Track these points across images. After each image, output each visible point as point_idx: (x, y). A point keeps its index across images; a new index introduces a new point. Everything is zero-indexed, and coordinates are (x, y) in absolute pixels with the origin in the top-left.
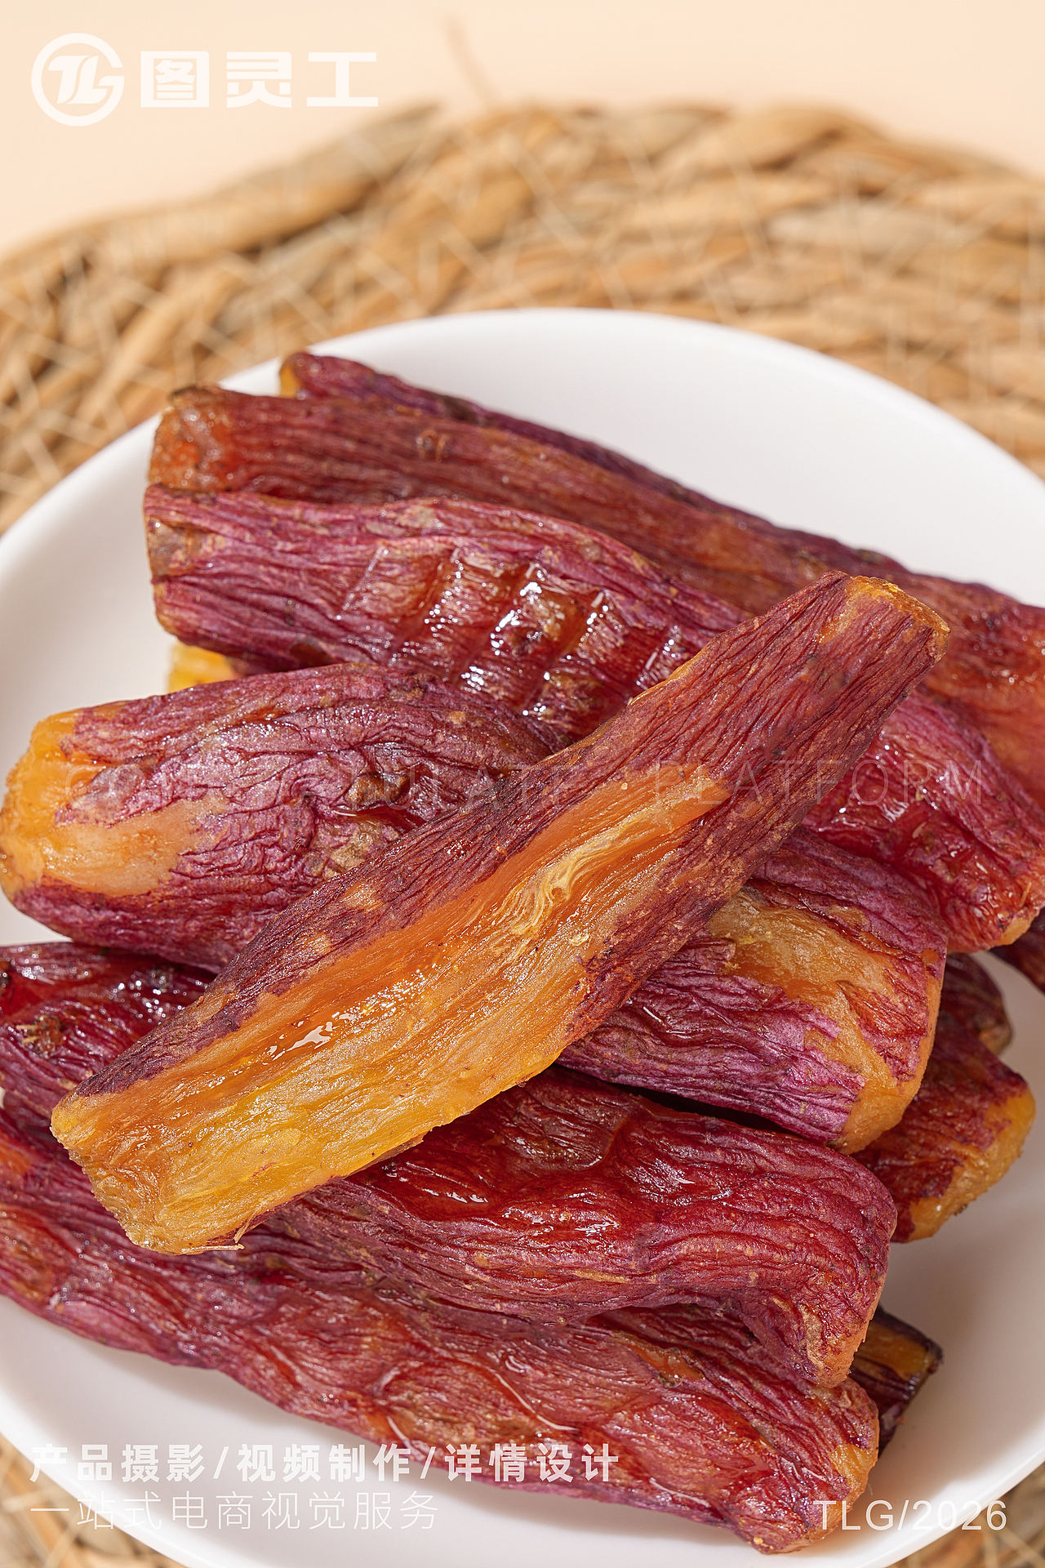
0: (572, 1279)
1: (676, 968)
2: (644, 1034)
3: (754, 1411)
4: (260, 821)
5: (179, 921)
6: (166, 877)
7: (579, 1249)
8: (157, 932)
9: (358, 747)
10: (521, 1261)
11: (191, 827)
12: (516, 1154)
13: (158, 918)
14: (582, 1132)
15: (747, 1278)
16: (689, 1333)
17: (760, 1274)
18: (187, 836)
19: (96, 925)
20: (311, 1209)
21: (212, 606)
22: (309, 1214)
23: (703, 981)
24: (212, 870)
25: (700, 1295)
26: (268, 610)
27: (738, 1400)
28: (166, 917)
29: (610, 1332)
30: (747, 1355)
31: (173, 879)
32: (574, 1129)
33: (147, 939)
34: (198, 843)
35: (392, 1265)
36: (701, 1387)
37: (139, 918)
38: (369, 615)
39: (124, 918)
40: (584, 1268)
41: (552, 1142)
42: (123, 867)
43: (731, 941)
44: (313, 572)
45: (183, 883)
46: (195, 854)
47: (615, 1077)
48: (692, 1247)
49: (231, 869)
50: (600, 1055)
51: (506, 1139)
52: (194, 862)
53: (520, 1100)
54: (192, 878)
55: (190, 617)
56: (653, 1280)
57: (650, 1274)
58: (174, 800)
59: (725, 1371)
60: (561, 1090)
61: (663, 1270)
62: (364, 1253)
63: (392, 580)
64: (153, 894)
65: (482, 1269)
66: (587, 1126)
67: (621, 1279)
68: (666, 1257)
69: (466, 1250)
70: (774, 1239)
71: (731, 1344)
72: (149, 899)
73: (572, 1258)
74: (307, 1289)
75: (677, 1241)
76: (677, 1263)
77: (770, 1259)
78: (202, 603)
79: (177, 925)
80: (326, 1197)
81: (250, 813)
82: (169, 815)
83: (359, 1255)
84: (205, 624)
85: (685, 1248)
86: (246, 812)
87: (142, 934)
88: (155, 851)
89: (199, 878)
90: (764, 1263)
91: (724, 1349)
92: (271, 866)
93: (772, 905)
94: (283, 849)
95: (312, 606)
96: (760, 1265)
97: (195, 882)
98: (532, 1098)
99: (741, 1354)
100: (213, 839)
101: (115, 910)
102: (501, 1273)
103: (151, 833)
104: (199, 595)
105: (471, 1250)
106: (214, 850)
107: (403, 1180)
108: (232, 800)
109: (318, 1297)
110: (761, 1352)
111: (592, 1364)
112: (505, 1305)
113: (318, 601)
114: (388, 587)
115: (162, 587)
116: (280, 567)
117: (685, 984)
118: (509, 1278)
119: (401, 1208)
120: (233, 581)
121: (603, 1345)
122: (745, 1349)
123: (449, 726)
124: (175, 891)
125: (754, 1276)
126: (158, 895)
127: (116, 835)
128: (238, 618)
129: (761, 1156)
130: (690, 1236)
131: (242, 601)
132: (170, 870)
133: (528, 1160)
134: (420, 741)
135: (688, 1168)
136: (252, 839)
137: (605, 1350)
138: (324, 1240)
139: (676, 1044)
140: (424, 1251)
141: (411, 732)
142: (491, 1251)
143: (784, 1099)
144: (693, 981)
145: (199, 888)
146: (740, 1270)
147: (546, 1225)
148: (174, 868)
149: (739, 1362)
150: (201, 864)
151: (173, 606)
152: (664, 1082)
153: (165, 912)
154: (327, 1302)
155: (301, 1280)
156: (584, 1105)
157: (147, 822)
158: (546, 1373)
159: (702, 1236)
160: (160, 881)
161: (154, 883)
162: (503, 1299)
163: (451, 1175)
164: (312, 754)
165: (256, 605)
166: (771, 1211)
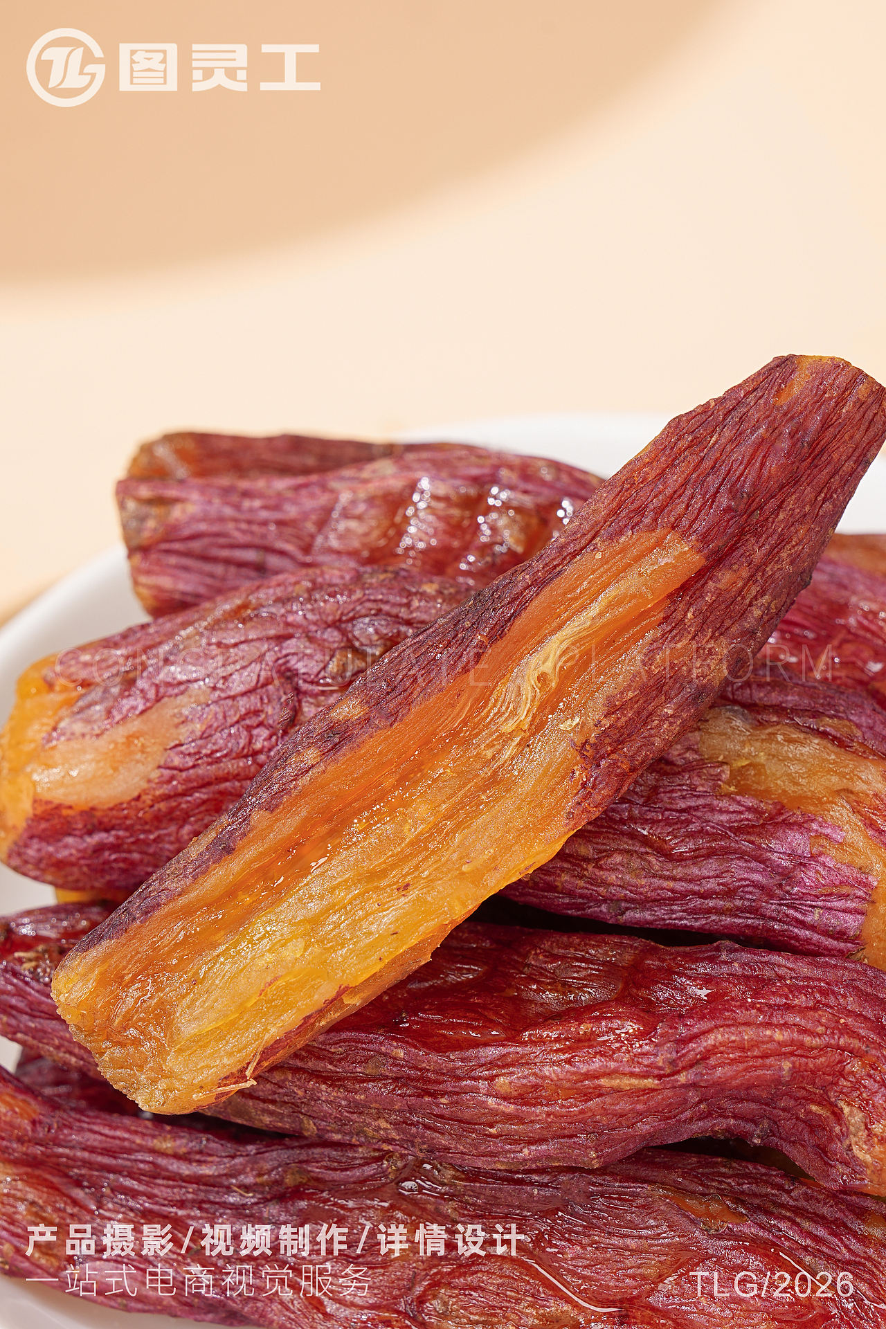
0: (599, 1093)
1: (672, 791)
2: (647, 853)
3: (805, 1248)
4: (243, 704)
5: (173, 828)
6: (155, 775)
7: (601, 1054)
8: (151, 850)
9: (336, 624)
10: (544, 1078)
11: (176, 721)
12: (532, 1002)
13: (150, 832)
14: (595, 969)
15: (781, 1069)
16: (729, 1184)
17: (793, 1063)
18: (173, 731)
19: (89, 852)
20: (325, 1083)
21: (186, 569)
22: (323, 1087)
23: (701, 802)
24: (200, 758)
25: (735, 1117)
26: (241, 564)
27: (788, 1239)
28: (158, 828)
29: (645, 1186)
30: (791, 1197)
31: (162, 776)
32: (585, 969)
33: (141, 861)
34: (184, 733)
35: (414, 1130)
36: (746, 1230)
37: (131, 836)
38: (338, 553)
39: (118, 837)
40: (608, 1074)
41: (564, 984)
42: (112, 775)
43: (722, 763)
44: (280, 523)
45: (172, 778)
46: (182, 745)
47: (623, 913)
48: (719, 1037)
49: (218, 755)
50: (605, 883)
51: (518, 989)
52: (182, 753)
53: (529, 952)
54: (181, 770)
55: (166, 582)
56: (682, 1078)
57: (678, 1072)
58: (158, 699)
59: (768, 1213)
60: (569, 937)
61: (691, 1066)
62: (383, 1124)
63: (359, 518)
64: (144, 797)
65: (505, 1098)
66: (599, 965)
67: (650, 1082)
68: (693, 1050)
69: (486, 1080)
70: (803, 1023)
71: (773, 1189)
72: (140, 805)
73: (597, 1064)
74: (329, 1200)
75: (704, 1033)
76: (705, 1058)
77: (801, 1045)
78: (177, 567)
79: (169, 835)
80: (340, 1060)
81: (233, 698)
82: (152, 715)
83: (378, 1129)
84: (182, 586)
85: (711, 1040)
86: (229, 697)
87: (136, 856)
88: (143, 752)
89: (188, 769)
90: (797, 1049)
91: (766, 1195)
92: (258, 746)
93: (761, 725)
94: (269, 727)
95: (282, 553)
96: (792, 1054)
97: (184, 774)
98: (540, 949)
99: (785, 1198)
100: (198, 727)
101: (107, 830)
102: (523, 1097)
103: (136, 736)
104: (173, 560)
105: (492, 1078)
106: (201, 738)
107: (415, 1027)
108: (214, 688)
109: (342, 1207)
110: (806, 1193)
111: (632, 1225)
112: (533, 1148)
113: (289, 547)
114: (353, 524)
115: (138, 558)
116: (249, 522)
117: (683, 806)
118: (535, 1105)
119: (416, 1047)
120: (206, 541)
121: (640, 1201)
122: (788, 1192)
123: (423, 595)
124: (165, 789)
125: (787, 1065)
126: (147, 799)
127: (102, 743)
128: (212, 576)
129: (779, 966)
130: (717, 1027)
131: (214, 560)
132: (159, 767)
133: (542, 1004)
134: (394, 611)
135: (707, 981)
136: (237, 722)
137: (643, 1207)
138: (342, 1123)
139: (680, 859)
140: (443, 1094)
141: (387, 602)
142: (512, 1073)
143: (796, 909)
144: (692, 803)
145: (188, 780)
146: (771, 1061)
147: (566, 1039)
148: (162, 763)
149: (783, 1206)
150: (189, 754)
151: (148, 572)
152: (673, 912)
153: (158, 819)
154: (351, 1210)
155: (322, 1191)
156: (593, 947)
157: (135, 725)
158: (583, 1247)
159: (728, 1026)
160: (149, 781)
161: (144, 785)
162: (531, 1142)
163: (465, 1017)
164: (290, 637)
165: (228, 562)
166: (796, 1002)
